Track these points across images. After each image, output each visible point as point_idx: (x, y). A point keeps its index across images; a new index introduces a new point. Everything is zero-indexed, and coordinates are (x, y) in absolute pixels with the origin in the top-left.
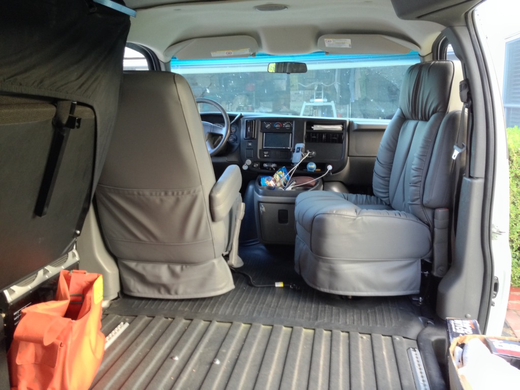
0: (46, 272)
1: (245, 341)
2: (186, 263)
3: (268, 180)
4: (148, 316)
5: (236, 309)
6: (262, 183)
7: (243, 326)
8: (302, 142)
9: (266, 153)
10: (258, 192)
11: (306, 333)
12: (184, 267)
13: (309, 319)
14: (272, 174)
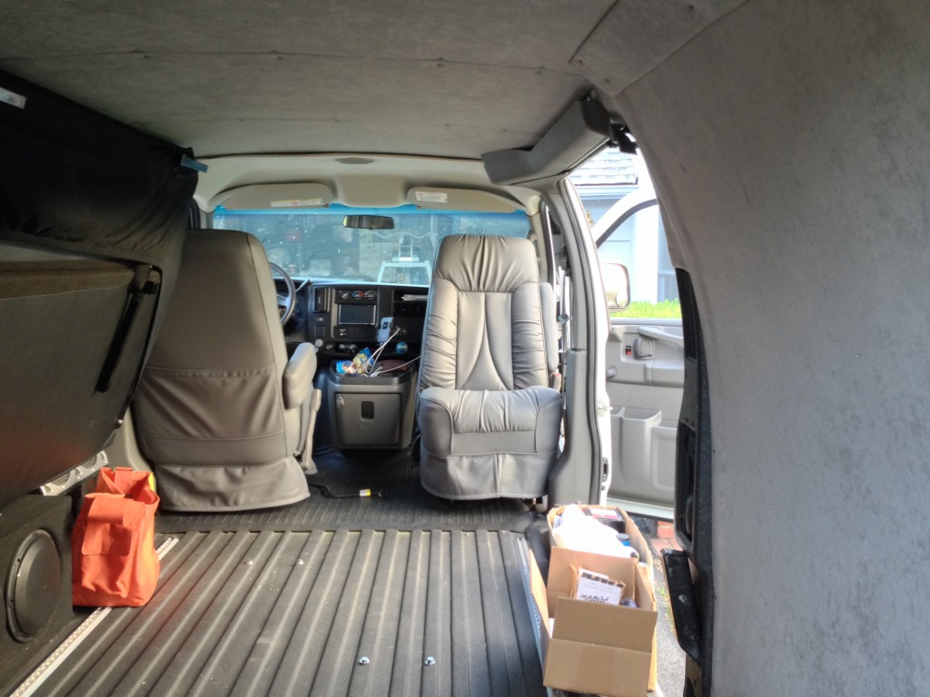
0: (78, 472)
1: (330, 545)
2: (250, 463)
3: (345, 365)
4: (201, 532)
5: (313, 519)
6: (338, 369)
7: (325, 535)
8: (389, 316)
9: (342, 330)
10: (334, 380)
11: (401, 536)
12: (247, 469)
13: (405, 522)
14: (351, 359)
